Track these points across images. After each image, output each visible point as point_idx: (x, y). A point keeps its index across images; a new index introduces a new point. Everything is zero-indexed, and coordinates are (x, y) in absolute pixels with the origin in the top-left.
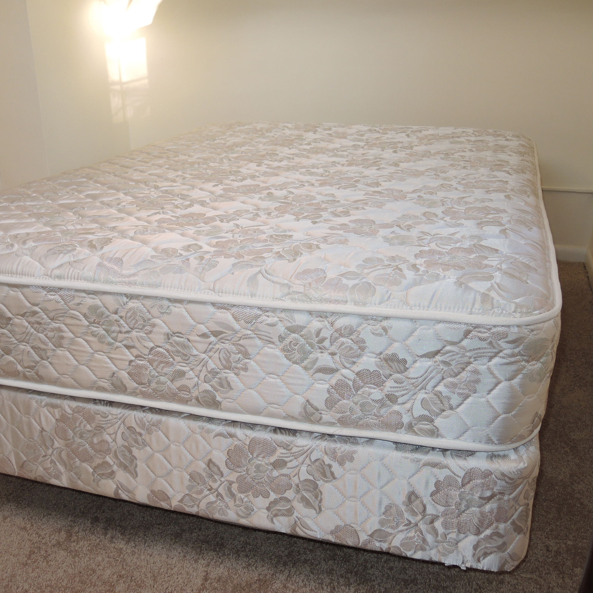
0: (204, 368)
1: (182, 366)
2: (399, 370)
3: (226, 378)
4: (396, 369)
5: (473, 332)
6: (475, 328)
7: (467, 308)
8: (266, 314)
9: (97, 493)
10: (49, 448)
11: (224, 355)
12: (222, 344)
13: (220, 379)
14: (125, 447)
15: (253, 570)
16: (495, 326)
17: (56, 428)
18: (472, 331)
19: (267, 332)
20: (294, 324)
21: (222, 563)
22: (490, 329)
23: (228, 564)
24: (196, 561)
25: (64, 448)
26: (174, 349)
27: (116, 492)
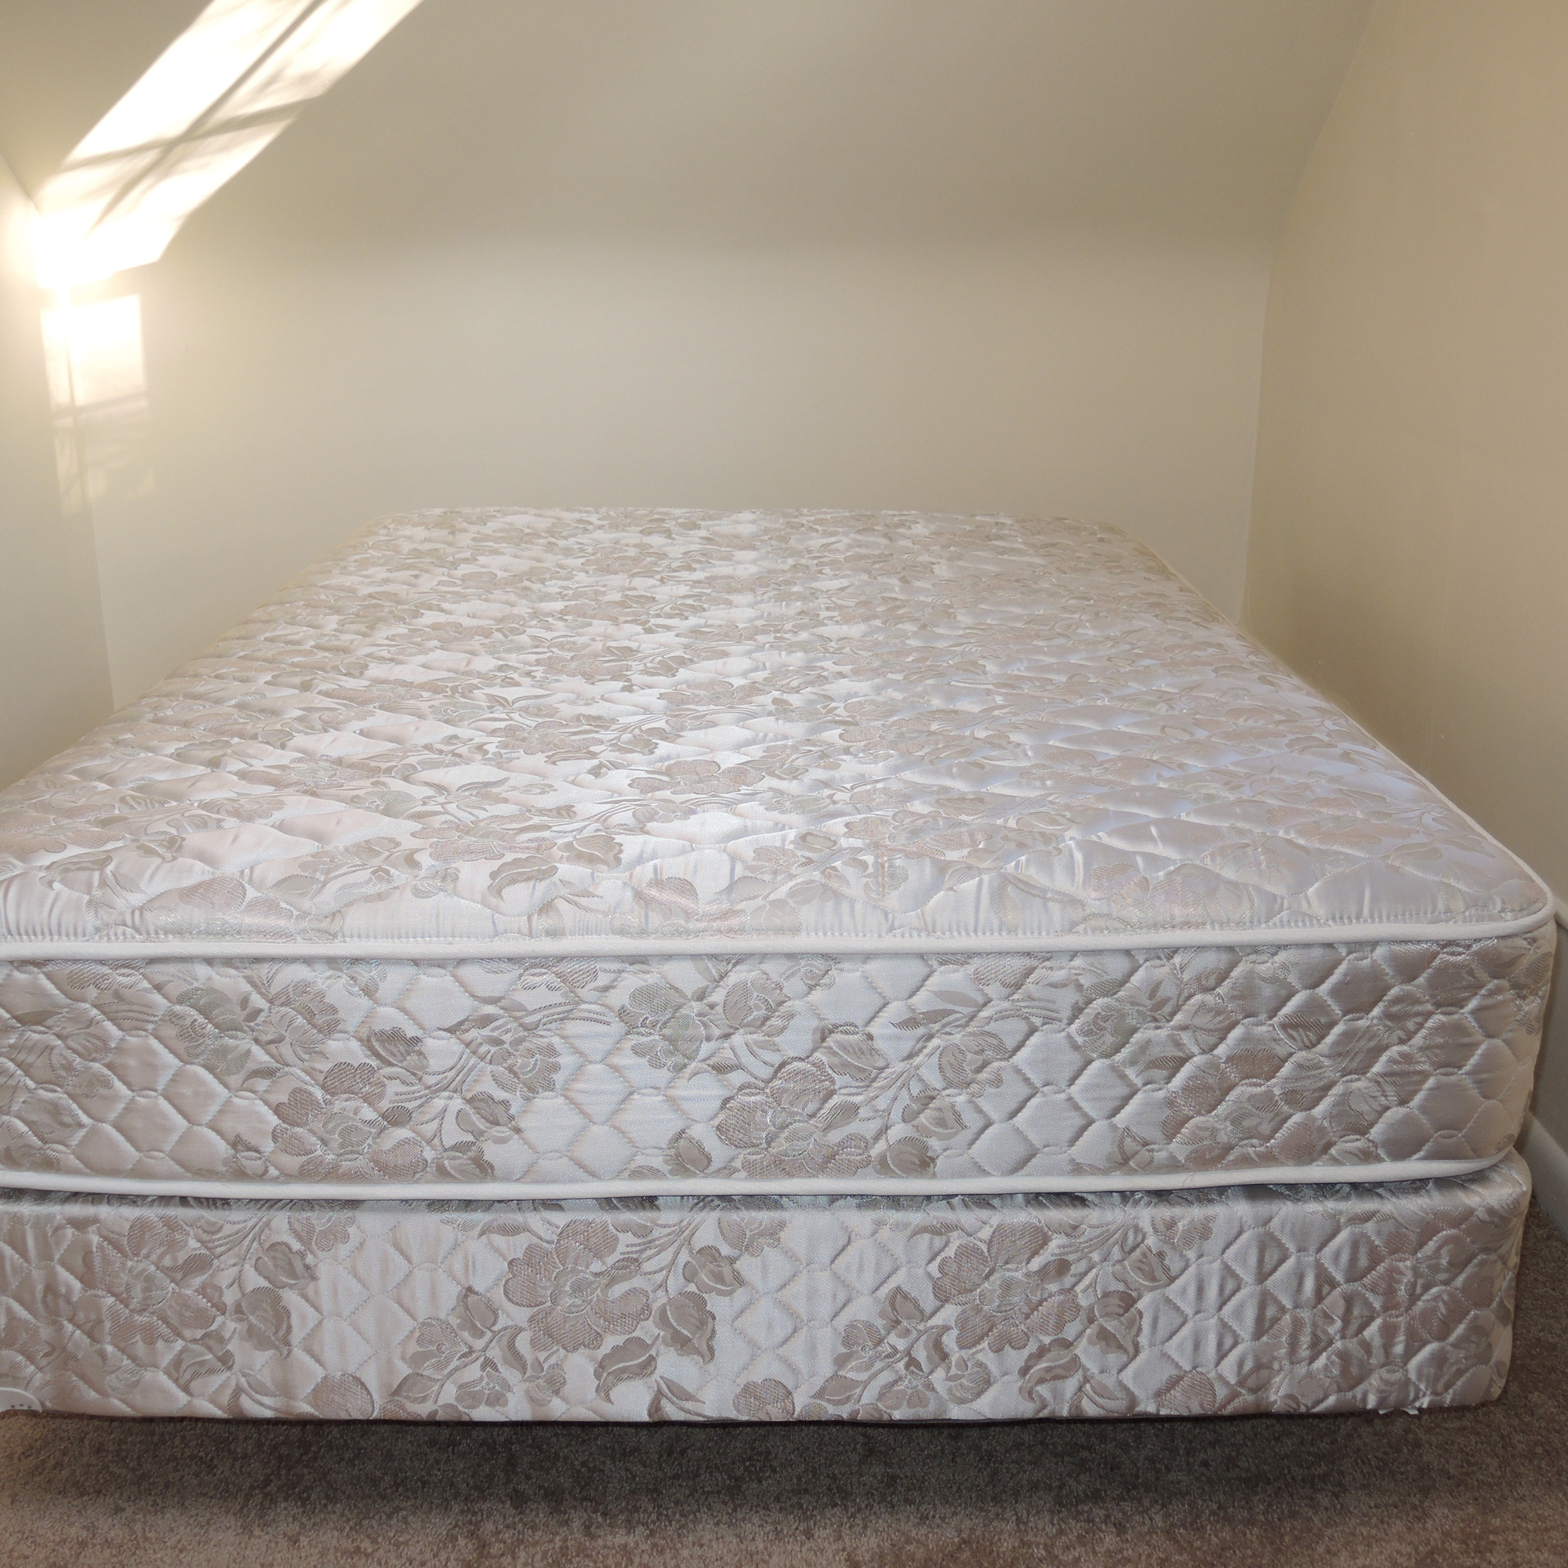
0: (904, 1092)
1: (850, 1095)
2: (1308, 1043)
3: (953, 1106)
4: (1303, 1041)
5: (1440, 956)
6: (1444, 946)
7: (1425, 913)
8: (1047, 964)
9: (598, 1419)
10: (483, 1332)
11: (952, 1060)
12: (948, 1037)
13: (939, 1109)
14: (690, 1295)
15: (938, 1526)
16: (1476, 940)
17: (507, 1282)
18: (1438, 953)
19: (1049, 1001)
20: (1106, 977)
21: (865, 1527)
22: (1469, 947)
23: (881, 1524)
24: (809, 1535)
25: (525, 1325)
26: (836, 1060)
27: (655, 1406)
